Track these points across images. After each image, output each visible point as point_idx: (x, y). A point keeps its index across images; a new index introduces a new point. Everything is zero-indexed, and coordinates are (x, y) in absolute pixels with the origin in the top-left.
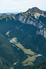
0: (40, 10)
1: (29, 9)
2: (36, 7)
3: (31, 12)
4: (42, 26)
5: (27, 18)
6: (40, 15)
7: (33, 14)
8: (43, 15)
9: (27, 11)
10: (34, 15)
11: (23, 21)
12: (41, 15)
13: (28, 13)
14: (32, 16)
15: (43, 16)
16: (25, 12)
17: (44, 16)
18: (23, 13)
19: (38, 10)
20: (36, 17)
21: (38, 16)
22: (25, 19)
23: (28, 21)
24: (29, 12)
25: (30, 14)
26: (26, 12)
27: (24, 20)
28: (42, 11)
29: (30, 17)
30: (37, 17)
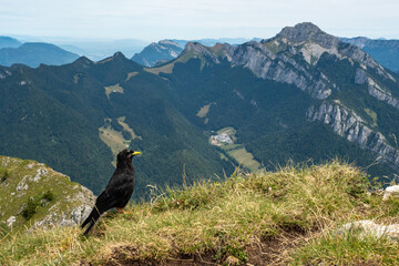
0: (323, 33)
1: (286, 30)
2: (310, 24)
3: (293, 40)
4: (329, 92)
5: (276, 61)
6: (325, 50)
7: (298, 48)
8: (333, 51)
9: (278, 36)
10: (303, 50)
11: (260, 71)
12: (325, 53)
13: (281, 43)
14: (294, 52)
15: (335, 56)
16: (269, 40)
17: (339, 56)
18: (262, 42)
19: (317, 34)
20: (308, 59)
21: (314, 54)
22: (268, 64)
23: (279, 71)
24: (285, 40)
25: (289, 47)
26: (274, 38)
27: (263, 65)
28: (332, 37)
29: (286, 59)
30: (313, 58)
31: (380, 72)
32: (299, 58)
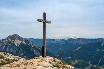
0: (20, 37)
1: (9, 37)
2: (16, 35)
3: (12, 39)
4: (23, 54)
5: (7, 45)
6: (21, 42)
7: (13, 42)
8: (24, 42)
9: (7, 38)
10: (15, 42)
11: (2, 49)
12: (21, 43)
15: (24, 44)
16: (5, 39)
17: (25, 43)
18: (2, 40)
19: (19, 38)
20: (16, 45)
21: (18, 43)
22: (4, 46)
23: (8, 48)
24: (9, 39)
25: (10, 42)
26: (6, 39)
27: (3, 47)
28: (23, 38)
29: (10, 45)
30: (18, 44)
31: (37, 48)
32: (14, 44)
